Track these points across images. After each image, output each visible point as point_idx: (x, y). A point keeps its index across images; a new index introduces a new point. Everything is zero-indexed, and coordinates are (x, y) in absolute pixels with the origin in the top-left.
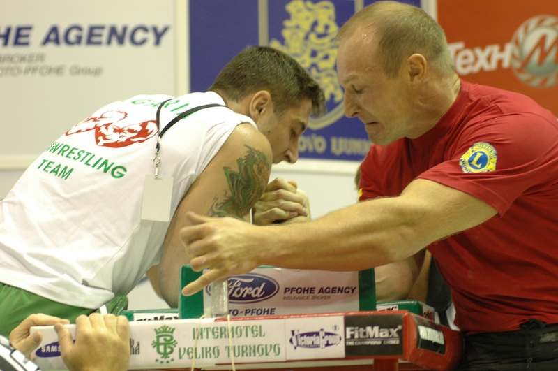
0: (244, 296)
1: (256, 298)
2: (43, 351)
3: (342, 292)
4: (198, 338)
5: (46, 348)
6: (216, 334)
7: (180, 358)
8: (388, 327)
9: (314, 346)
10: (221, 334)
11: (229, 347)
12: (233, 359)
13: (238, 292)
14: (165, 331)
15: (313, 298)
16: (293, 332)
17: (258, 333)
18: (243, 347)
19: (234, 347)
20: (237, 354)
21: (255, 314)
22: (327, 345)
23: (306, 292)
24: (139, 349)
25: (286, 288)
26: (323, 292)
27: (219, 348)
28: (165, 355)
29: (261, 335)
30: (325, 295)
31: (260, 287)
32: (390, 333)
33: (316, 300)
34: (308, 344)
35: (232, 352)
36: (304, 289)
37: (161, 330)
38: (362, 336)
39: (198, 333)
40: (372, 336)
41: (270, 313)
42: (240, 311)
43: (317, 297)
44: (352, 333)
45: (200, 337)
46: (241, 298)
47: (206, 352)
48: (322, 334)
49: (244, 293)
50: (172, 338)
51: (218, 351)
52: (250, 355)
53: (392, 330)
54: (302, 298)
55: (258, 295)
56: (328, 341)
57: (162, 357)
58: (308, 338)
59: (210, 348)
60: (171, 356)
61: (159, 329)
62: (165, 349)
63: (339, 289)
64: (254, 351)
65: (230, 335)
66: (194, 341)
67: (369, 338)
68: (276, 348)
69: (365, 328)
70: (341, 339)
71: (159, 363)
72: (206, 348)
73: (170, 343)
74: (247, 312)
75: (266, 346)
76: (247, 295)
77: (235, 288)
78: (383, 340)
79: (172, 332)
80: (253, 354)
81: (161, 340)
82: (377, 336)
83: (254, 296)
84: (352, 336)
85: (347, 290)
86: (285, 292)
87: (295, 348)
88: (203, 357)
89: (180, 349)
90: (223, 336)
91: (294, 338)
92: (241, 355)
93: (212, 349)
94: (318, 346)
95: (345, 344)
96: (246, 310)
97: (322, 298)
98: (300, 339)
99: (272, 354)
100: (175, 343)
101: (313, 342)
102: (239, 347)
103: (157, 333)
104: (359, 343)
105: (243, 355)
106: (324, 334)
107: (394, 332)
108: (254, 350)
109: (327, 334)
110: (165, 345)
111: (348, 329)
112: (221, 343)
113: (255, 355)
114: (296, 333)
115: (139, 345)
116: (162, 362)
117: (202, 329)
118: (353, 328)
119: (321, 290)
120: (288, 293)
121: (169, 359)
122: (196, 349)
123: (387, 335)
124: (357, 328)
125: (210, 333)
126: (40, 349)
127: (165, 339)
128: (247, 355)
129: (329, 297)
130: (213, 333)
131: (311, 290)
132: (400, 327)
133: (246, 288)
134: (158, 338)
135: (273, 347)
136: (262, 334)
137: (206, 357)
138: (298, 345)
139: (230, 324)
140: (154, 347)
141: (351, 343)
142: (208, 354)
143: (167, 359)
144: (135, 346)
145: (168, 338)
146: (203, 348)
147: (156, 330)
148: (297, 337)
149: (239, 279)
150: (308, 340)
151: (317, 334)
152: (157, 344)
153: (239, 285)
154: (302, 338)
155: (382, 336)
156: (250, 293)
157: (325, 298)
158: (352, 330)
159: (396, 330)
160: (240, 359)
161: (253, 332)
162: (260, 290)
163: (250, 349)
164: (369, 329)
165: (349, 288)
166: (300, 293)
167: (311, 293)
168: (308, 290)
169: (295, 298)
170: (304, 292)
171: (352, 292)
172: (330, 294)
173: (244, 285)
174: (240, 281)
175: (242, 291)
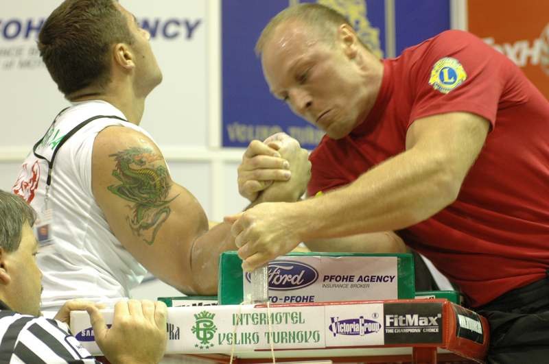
0: (283, 283)
1: (296, 285)
2: (83, 335)
3: (380, 281)
4: (237, 324)
5: (86, 333)
6: (256, 320)
7: (220, 343)
8: (427, 316)
9: (353, 333)
10: (261, 320)
11: (268, 333)
12: (272, 345)
13: (278, 280)
14: (205, 316)
15: (352, 286)
16: (333, 319)
17: (298, 319)
18: (282, 333)
19: (274, 333)
20: (276, 340)
21: (294, 302)
22: (367, 332)
23: (345, 280)
24: (179, 334)
25: (325, 276)
26: (362, 280)
27: (259, 335)
28: (205, 340)
29: (300, 322)
30: (364, 283)
31: (299, 275)
32: (429, 321)
33: (355, 289)
34: (348, 331)
35: (271, 338)
36: (344, 277)
37: (201, 315)
38: (401, 324)
39: (238, 320)
40: (411, 324)
41: (309, 300)
42: (279, 298)
43: (356, 286)
44: (392, 320)
45: (240, 323)
47: (246, 338)
48: (362, 321)
49: (283, 280)
50: (212, 323)
51: (258, 336)
52: (290, 342)
53: (431, 318)
54: (342, 286)
55: (297, 282)
56: (367, 329)
57: (202, 343)
58: (348, 325)
59: (250, 334)
60: (211, 341)
61: (199, 314)
62: (205, 335)
63: (378, 277)
64: (294, 338)
65: (270, 322)
66: (234, 326)
67: (409, 326)
68: (316, 335)
69: (405, 316)
70: (380, 326)
71: (198, 348)
72: (246, 334)
73: (210, 329)
74: (286, 299)
75: (306, 332)
76: (287, 281)
77: (275, 275)
78: (422, 328)
79: (212, 318)
80: (292, 341)
81: (201, 325)
82: (416, 324)
83: (293, 283)
84: (392, 324)
85: (386, 279)
86: (325, 280)
87: (335, 335)
88: (242, 343)
89: (220, 335)
90: (263, 322)
91: (334, 325)
92: (280, 342)
93: (251, 335)
94: (358, 334)
95: (385, 331)
96: (286, 297)
97: (361, 286)
98: (340, 326)
99: (311, 340)
100: (215, 329)
101: (353, 329)
102: (278, 333)
103: (197, 318)
104: (399, 331)
105: (282, 342)
106: (363, 322)
107: (433, 320)
108: (294, 336)
109: (367, 321)
110: (204, 330)
111: (388, 317)
112: (261, 329)
113: (294, 342)
114: (336, 320)
115: (178, 330)
116: (201, 348)
117: (242, 315)
118: (392, 316)
119: (360, 279)
120: (327, 282)
121: (209, 345)
122: (235, 334)
123: (426, 324)
124: (396, 316)
125: (250, 320)
126: (81, 333)
127: (205, 325)
128: (286, 342)
129: (368, 286)
130: (253, 319)
131: (351, 278)
132: (439, 316)
133: (286, 275)
134: (198, 323)
135: (313, 334)
136: (302, 321)
137: (246, 343)
138: (337, 332)
139: (270, 310)
140: (194, 332)
141: (391, 331)
142: (248, 340)
143: (207, 345)
144: (175, 331)
145: (208, 324)
146: (242, 334)
147: (195, 315)
148: (336, 325)
149: (279, 267)
150: (348, 328)
151: (357, 321)
152: (196, 330)
153: (278, 273)
154: (342, 325)
155: (421, 324)
156: (289, 281)
157: (364, 286)
158: (391, 318)
159: (436, 318)
160: (280, 346)
161: (292, 319)
162: (299, 278)
163: (290, 334)
164: (408, 317)
165: (388, 277)
166: (340, 280)
167: (350, 281)
168: (347, 279)
169: (334, 285)
170: (343, 281)
171: (391, 281)
172: (369, 283)
173: (283, 272)
174: (280, 269)
175: (281, 278)
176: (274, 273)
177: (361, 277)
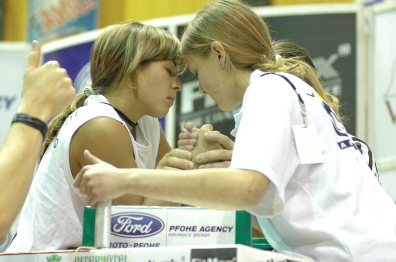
0: (134, 231)
1: (145, 234)
3: (220, 230)
13: (129, 229)
15: (195, 235)
23: (188, 230)
25: (171, 227)
26: (203, 230)
30: (205, 232)
33: (197, 237)
36: (187, 227)
37: (52, 258)
42: (129, 244)
43: (198, 235)
46: (131, 233)
49: (134, 229)
54: (185, 235)
55: (146, 231)
61: (50, 257)
63: (218, 228)
69: (206, 260)
74: (136, 245)
76: (137, 230)
77: (127, 225)
79: (59, 260)
83: (142, 232)
85: (225, 229)
86: (171, 229)
96: (135, 244)
97: (203, 235)
103: (48, 260)
117: (82, 257)
118: (197, 260)
119: (202, 229)
120: (173, 231)
129: (209, 235)
131: (193, 229)
133: (136, 225)
147: (47, 258)
149: (130, 218)
153: (130, 222)
156: (139, 230)
157: (205, 235)
162: (148, 227)
164: (210, 260)
165: (226, 227)
166: (183, 231)
167: (193, 231)
168: (190, 229)
169: (179, 235)
170: (186, 230)
171: (230, 231)
172: (210, 233)
173: (134, 222)
174: (131, 219)
175: (132, 227)
176: (126, 222)
177: (203, 227)
